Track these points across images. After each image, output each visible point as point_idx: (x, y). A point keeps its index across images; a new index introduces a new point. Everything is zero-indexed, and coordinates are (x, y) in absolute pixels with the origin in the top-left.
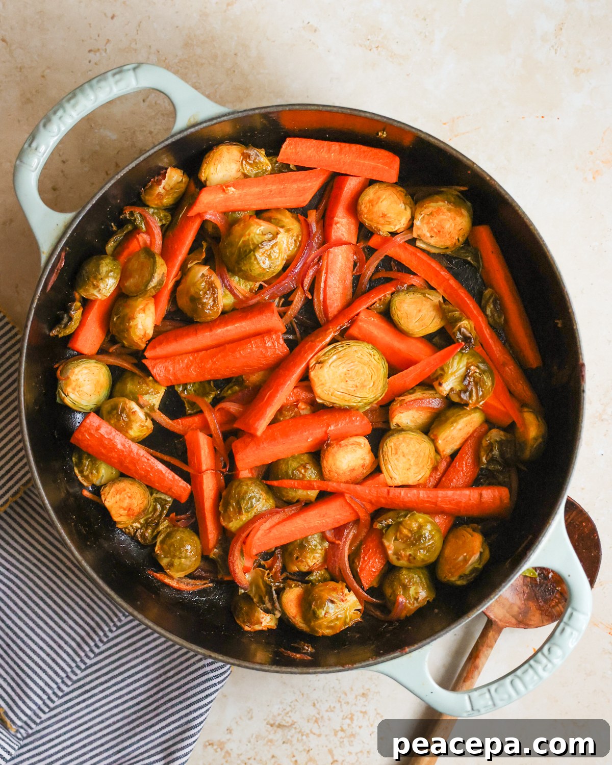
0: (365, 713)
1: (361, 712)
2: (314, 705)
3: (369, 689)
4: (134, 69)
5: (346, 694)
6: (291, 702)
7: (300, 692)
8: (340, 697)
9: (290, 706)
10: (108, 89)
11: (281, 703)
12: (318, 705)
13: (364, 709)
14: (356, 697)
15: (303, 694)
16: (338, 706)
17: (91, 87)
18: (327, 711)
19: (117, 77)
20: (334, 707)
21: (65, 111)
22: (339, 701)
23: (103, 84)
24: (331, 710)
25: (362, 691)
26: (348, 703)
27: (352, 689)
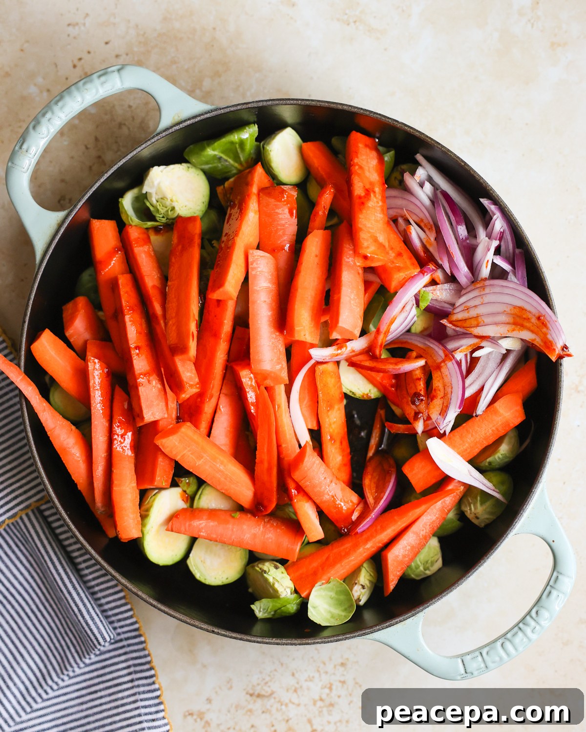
0: (343, 682)
1: (340, 682)
2: (293, 675)
3: (347, 659)
4: (119, 70)
5: (324, 664)
6: (271, 672)
7: (280, 662)
8: (319, 667)
9: (269, 676)
10: (94, 91)
11: (261, 673)
12: (297, 675)
13: (342, 679)
14: (335, 666)
15: (282, 664)
16: (317, 675)
17: (78, 89)
18: (306, 681)
19: (103, 79)
20: (313, 677)
21: (53, 113)
22: (318, 671)
23: (88, 86)
24: (311, 679)
25: (340, 661)
26: (326, 673)
27: (330, 659)
